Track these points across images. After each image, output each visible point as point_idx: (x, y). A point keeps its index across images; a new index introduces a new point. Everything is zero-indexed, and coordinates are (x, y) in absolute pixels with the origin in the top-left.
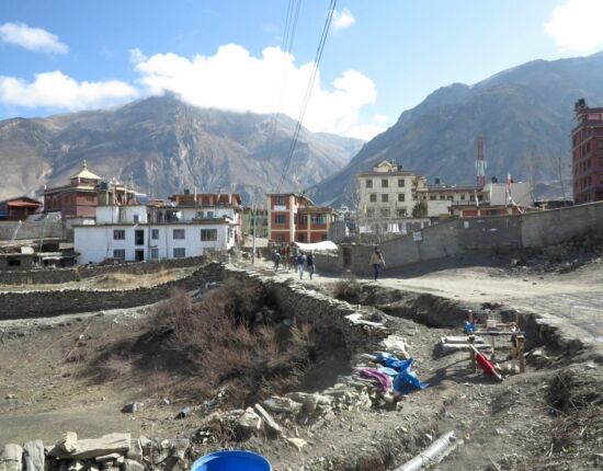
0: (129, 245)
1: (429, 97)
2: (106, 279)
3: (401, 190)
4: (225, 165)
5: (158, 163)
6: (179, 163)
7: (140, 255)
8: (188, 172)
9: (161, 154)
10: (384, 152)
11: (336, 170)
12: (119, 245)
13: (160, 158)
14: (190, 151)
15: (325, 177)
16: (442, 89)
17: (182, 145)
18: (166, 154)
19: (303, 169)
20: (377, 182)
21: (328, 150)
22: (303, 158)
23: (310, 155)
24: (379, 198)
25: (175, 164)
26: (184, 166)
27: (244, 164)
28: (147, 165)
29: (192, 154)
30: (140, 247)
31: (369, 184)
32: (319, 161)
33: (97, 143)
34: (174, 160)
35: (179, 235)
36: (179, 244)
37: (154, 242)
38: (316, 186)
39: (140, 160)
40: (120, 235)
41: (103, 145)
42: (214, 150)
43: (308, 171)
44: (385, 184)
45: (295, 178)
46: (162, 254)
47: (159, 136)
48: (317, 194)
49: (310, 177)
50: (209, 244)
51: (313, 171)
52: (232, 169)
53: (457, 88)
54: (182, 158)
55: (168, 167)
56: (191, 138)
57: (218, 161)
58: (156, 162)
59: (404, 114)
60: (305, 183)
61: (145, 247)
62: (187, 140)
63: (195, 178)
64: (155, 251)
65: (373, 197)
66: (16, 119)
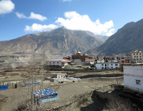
0: (104, 66)
1: (125, 25)
2: (107, 72)
3: (140, 55)
4: (76, 43)
5: (61, 43)
6: (65, 43)
7: (106, 68)
8: (67, 45)
9: (61, 41)
10: (114, 39)
11: (102, 44)
12: (103, 66)
13: (61, 42)
14: (67, 40)
15: (99, 45)
16: (128, 23)
17: (66, 39)
18: (62, 41)
19: (93, 43)
20: (136, 54)
21: (99, 39)
22: (93, 41)
23: (95, 40)
24: (136, 57)
25: (64, 43)
26: (66, 44)
27: (80, 43)
28: (58, 43)
29: (68, 41)
30: (106, 67)
31: (134, 54)
32: (97, 42)
33: (47, 39)
34: (64, 42)
35: (112, 65)
36: (112, 66)
37: (108, 66)
38: (97, 48)
39: (57, 43)
40: (103, 65)
41: (48, 39)
42: (73, 40)
43: (95, 44)
44: (137, 54)
45: (92, 46)
46: (109, 68)
47: (61, 37)
48: (98, 50)
49: (95, 45)
50: (116, 66)
51: (96, 44)
52: (77, 44)
53: (132, 23)
54: (66, 42)
55: (63, 44)
56: (68, 37)
57: (74, 42)
58: (60, 43)
59: (119, 30)
60: (94, 47)
61: (107, 67)
62: (67, 37)
63: (69, 46)
64: (108, 67)
65: (135, 57)
66: (30, 34)
